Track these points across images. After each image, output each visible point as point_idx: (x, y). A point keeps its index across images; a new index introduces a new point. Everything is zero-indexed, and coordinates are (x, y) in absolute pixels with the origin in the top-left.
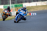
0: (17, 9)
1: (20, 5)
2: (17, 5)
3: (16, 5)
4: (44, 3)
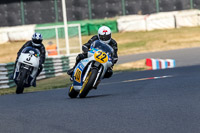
1: (104, 24)
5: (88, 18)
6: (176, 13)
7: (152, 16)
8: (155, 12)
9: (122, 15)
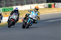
0: (6, 14)
1: (9, 9)
2: (6, 9)
3: (4, 9)
4: (40, 6)
5: (4, 7)
6: (31, 5)
7: (24, 6)
8: (25, 5)
9: (14, 6)
